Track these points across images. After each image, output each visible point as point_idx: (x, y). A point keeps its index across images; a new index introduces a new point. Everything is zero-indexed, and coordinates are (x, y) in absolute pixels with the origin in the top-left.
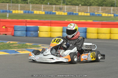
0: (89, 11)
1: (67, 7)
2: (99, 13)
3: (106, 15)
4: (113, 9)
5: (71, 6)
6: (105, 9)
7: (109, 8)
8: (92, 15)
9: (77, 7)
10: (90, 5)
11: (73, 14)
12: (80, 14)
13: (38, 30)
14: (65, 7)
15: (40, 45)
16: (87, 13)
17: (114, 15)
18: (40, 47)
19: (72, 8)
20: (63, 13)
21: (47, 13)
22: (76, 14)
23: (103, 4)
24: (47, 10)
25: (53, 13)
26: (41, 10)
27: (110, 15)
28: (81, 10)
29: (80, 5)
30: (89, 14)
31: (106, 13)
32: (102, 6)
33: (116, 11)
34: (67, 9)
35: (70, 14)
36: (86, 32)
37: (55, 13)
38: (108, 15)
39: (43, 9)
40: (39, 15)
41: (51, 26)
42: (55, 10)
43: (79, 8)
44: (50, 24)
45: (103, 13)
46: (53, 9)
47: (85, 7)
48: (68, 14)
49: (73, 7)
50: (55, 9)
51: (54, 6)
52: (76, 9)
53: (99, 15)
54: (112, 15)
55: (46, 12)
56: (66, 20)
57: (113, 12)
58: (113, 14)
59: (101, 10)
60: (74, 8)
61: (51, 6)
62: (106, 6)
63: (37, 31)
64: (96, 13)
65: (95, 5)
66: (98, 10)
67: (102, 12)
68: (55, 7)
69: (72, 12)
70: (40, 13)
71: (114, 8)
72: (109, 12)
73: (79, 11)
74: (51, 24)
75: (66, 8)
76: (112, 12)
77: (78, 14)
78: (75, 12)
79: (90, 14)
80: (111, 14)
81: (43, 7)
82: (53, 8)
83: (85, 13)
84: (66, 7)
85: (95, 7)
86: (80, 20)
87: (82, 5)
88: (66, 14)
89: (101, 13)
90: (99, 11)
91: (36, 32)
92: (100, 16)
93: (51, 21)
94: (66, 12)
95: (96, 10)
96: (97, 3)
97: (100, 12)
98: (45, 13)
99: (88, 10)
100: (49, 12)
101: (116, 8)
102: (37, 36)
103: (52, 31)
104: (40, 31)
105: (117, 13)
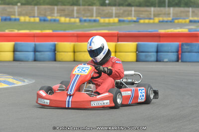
0: (36, 15)
3: (67, 20)
4: (77, 10)
5: (6, 7)
6: (64, 10)
7: (71, 8)
8: (44, 20)
9: (16, 7)
10: (36, 5)
11: (10, 19)
12: (22, 19)
16: (34, 17)
17: (80, 21)
19: (8, 10)
22: (15, 20)
23: (58, 2)
27: (73, 20)
28: (24, 12)
29: (19, 4)
30: (37, 20)
31: (66, 16)
32: (56, 5)
33: (83, 13)
35: (6, 20)
36: (55, 50)
38: (70, 20)
43: (20, 10)
45: (61, 16)
47: (29, 7)
48: (1, 19)
49: (9, 8)
52: (15, 12)
53: (55, 20)
54: (77, 20)
57: (78, 15)
58: (77, 17)
59: (57, 13)
60: (11, 10)
62: (64, 4)
64: (49, 18)
67: (59, 15)
69: (8, 17)
71: (79, 7)
72: (70, 15)
73: (20, 14)
76: (75, 15)
77: (19, 20)
78: (13, 17)
79: (40, 20)
80: (73, 17)
83: (30, 17)
85: (47, 7)
87: (22, 4)
89: (58, 18)
90: (53, 13)
95: (48, 13)
97: (56, 16)
99: (35, 12)
101: (82, 8)
105: (84, 16)
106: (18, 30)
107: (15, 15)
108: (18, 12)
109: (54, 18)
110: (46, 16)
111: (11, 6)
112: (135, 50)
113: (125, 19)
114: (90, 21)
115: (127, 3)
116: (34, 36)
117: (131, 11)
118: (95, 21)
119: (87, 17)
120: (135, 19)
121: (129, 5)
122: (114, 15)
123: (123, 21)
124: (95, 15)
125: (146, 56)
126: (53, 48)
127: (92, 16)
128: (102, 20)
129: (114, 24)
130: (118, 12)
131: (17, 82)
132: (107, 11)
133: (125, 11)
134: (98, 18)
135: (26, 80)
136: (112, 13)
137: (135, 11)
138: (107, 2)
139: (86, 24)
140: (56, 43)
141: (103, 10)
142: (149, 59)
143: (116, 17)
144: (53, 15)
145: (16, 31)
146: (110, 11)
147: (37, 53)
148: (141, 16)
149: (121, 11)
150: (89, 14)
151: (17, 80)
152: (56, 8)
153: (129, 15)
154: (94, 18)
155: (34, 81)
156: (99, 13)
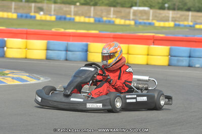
0: (92, 15)
1: (55, 7)
2: (110, 17)
3: (122, 22)
5: (63, 6)
6: (120, 12)
7: (127, 10)
8: (99, 21)
9: (72, 7)
10: (95, 4)
11: (65, 18)
12: (77, 19)
13: (5, 46)
14: (51, 7)
15: (7, 72)
16: (90, 17)
17: (135, 23)
18: (7, 74)
20: (48, 18)
21: (22, 16)
22: (70, 19)
23: (118, 3)
24: (21, 11)
25: (31, 17)
26: (11, 12)
27: (128, 22)
28: (80, 12)
29: (78, 4)
30: (92, 20)
31: (122, 18)
32: (114, 6)
33: (139, 15)
34: (55, 10)
35: (60, 18)
36: (87, 51)
37: (35, 17)
38: (125, 22)
39: (15, 9)
40: (8, 19)
41: (27, 39)
42: (35, 12)
43: (76, 9)
44: (25, 35)
45: (116, 18)
46: (31, 9)
47: (86, 7)
48: (56, 18)
49: (65, 8)
50: (34, 9)
51: (33, 5)
52: (71, 11)
53: (109, 21)
54: (132, 23)
55: (20, 14)
56: (53, 30)
57: (134, 17)
58: (133, 20)
59: (114, 14)
60: (68, 9)
61: (27, 4)
62: (123, 6)
63: (4, 48)
64: (105, 19)
65: (103, 4)
66: (108, 13)
67: (115, 16)
68: (35, 7)
69: (64, 16)
70: (8, 15)
72: (126, 17)
73: (76, 14)
74: (27, 35)
75: (53, 9)
76: (132, 17)
77: (74, 19)
78: (68, 16)
79: (95, 21)
80: (129, 20)
81: (15, 5)
82: (30, 7)
83: (85, 17)
84: (53, 6)
85: (103, 8)
86: (76, 30)
87: (82, 4)
88: (53, 18)
89: (114, 19)
90: (110, 14)
91: (1, 49)
92: (111, 23)
93: (27, 31)
94: (54, 15)
95: (104, 14)
96: (107, 2)
97: (112, 17)
98: (18, 16)
99: (91, 13)
100: (25, 15)
102: (3, 55)
103: (28, 47)
104: (7, 48)
105: (141, 19)
106: (65, 29)
107: (70, 14)
108: (74, 11)
109: (109, 19)
110: (102, 17)
111: (67, 6)
112: (168, 54)
113: (181, 23)
114: (145, 23)
115: (186, 8)
116: (70, 36)
117: (188, 16)
118: (150, 24)
119: (143, 19)
120: (191, 24)
121: (189, 10)
122: (170, 19)
123: (179, 25)
124: (151, 18)
125: (178, 61)
126: (85, 48)
127: (148, 19)
128: (157, 24)
129: (169, 28)
130: (175, 16)
131: (31, 79)
132: (163, 15)
133: (182, 16)
134: (154, 21)
135: (42, 79)
136: (169, 17)
137: (192, 16)
138: (166, 5)
139: (140, 27)
140: (89, 43)
141: (160, 14)
142: (180, 64)
143: (172, 21)
144: (108, 16)
145: (62, 30)
146: (167, 15)
147: (69, 53)
148: (198, 21)
149: (178, 15)
150: (145, 17)
151: (32, 78)
152: (112, 9)
153: (186, 19)
154: (150, 21)
155: (50, 79)
156: (156, 16)
